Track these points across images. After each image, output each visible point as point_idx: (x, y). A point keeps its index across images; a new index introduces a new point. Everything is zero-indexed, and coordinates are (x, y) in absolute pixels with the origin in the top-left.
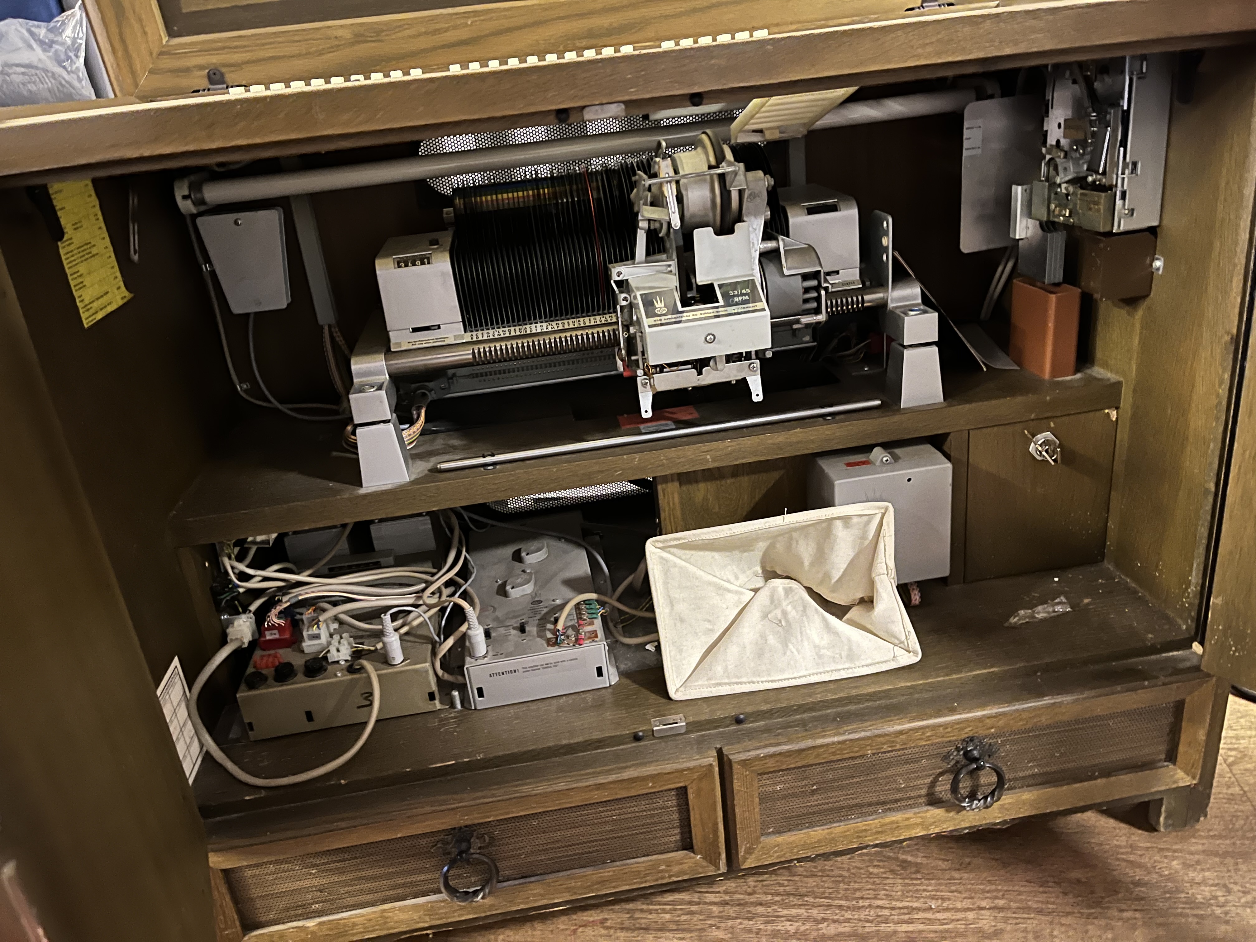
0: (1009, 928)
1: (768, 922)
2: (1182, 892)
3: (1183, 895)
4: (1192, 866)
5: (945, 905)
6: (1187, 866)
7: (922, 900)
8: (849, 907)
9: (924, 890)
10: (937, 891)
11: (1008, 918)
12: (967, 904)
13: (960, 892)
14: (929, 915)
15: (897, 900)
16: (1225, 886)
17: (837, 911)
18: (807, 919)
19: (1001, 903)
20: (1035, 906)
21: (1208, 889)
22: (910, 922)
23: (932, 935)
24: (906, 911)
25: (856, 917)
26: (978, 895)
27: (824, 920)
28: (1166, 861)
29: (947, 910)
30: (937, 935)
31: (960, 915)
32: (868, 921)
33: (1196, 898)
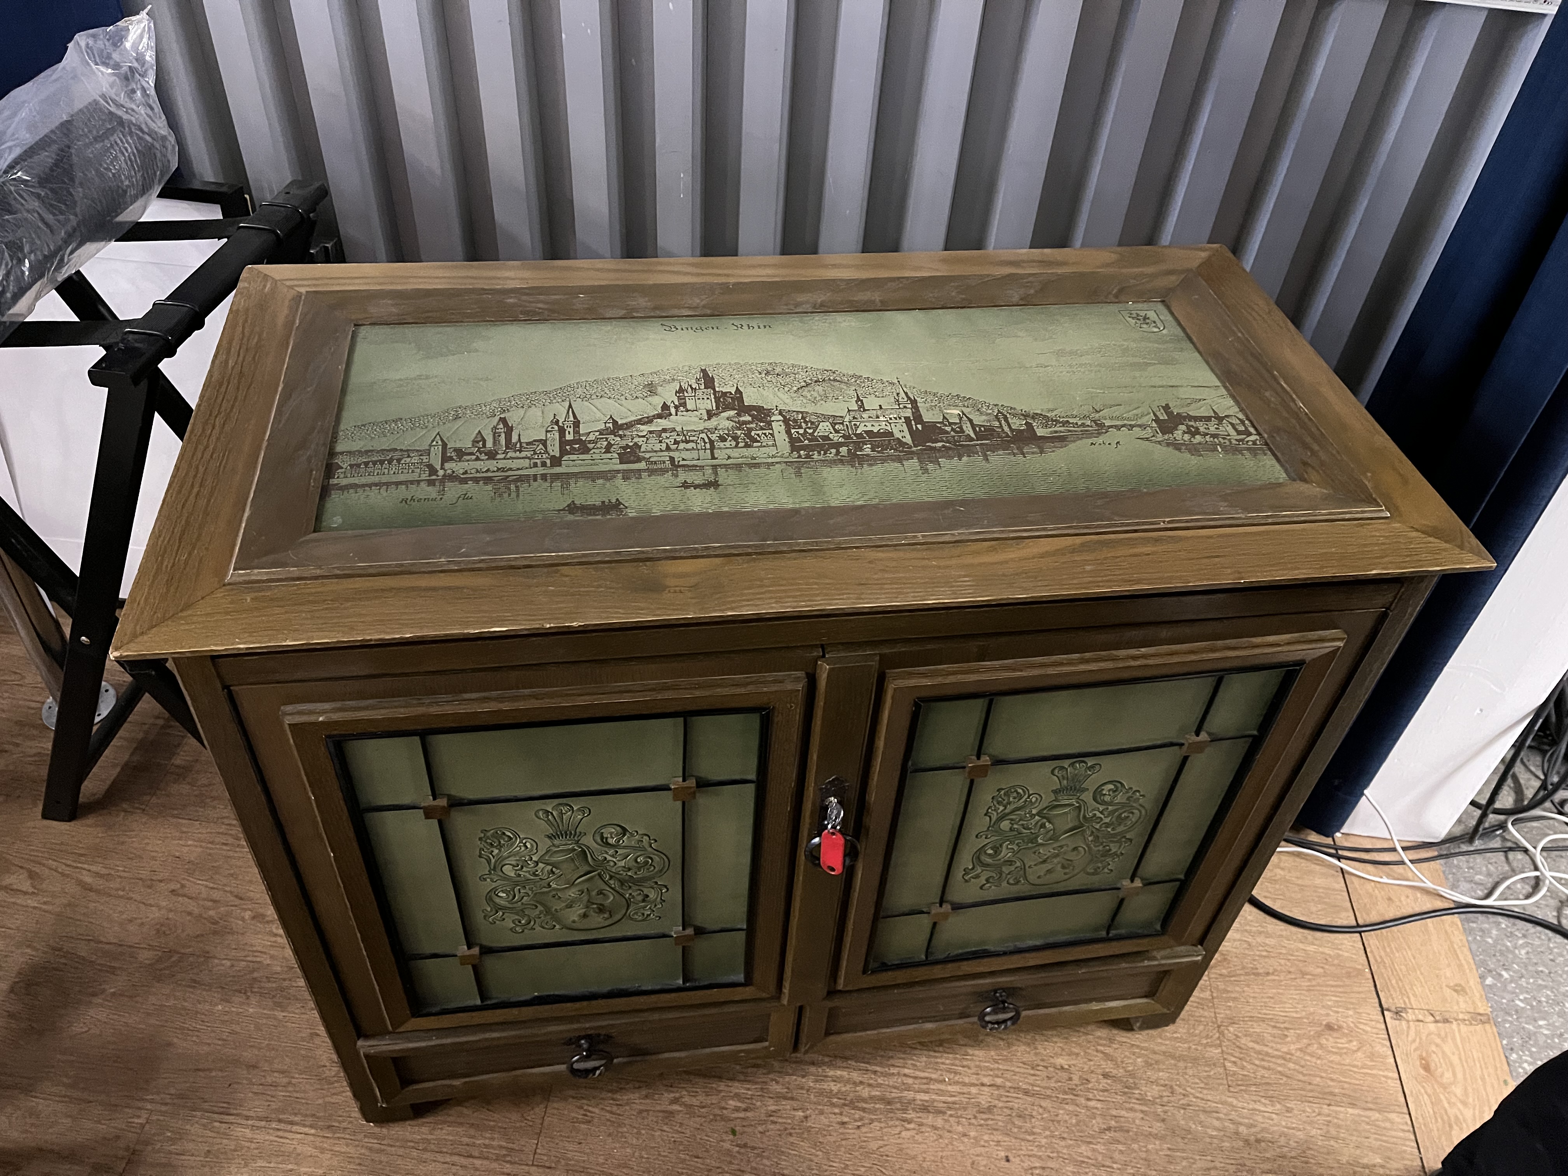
0: (1001, 1104)
1: (817, 1081)
2: (1138, 1088)
3: (1137, 1092)
4: (1151, 1065)
5: (956, 1078)
6: (1148, 1064)
7: (939, 1072)
8: (882, 1073)
9: (943, 1063)
10: (953, 1065)
11: (1001, 1096)
12: (973, 1079)
13: (969, 1068)
14: (942, 1087)
15: (920, 1070)
16: (1171, 1087)
17: (873, 1076)
18: (848, 1081)
19: (999, 1081)
20: (1024, 1087)
21: (1157, 1088)
22: (926, 1092)
23: (942, 1105)
24: (924, 1081)
25: (887, 1083)
26: (983, 1073)
27: (861, 1083)
28: (1133, 1057)
29: (957, 1083)
30: (945, 1105)
31: (965, 1090)
32: (895, 1088)
33: (1146, 1096)
